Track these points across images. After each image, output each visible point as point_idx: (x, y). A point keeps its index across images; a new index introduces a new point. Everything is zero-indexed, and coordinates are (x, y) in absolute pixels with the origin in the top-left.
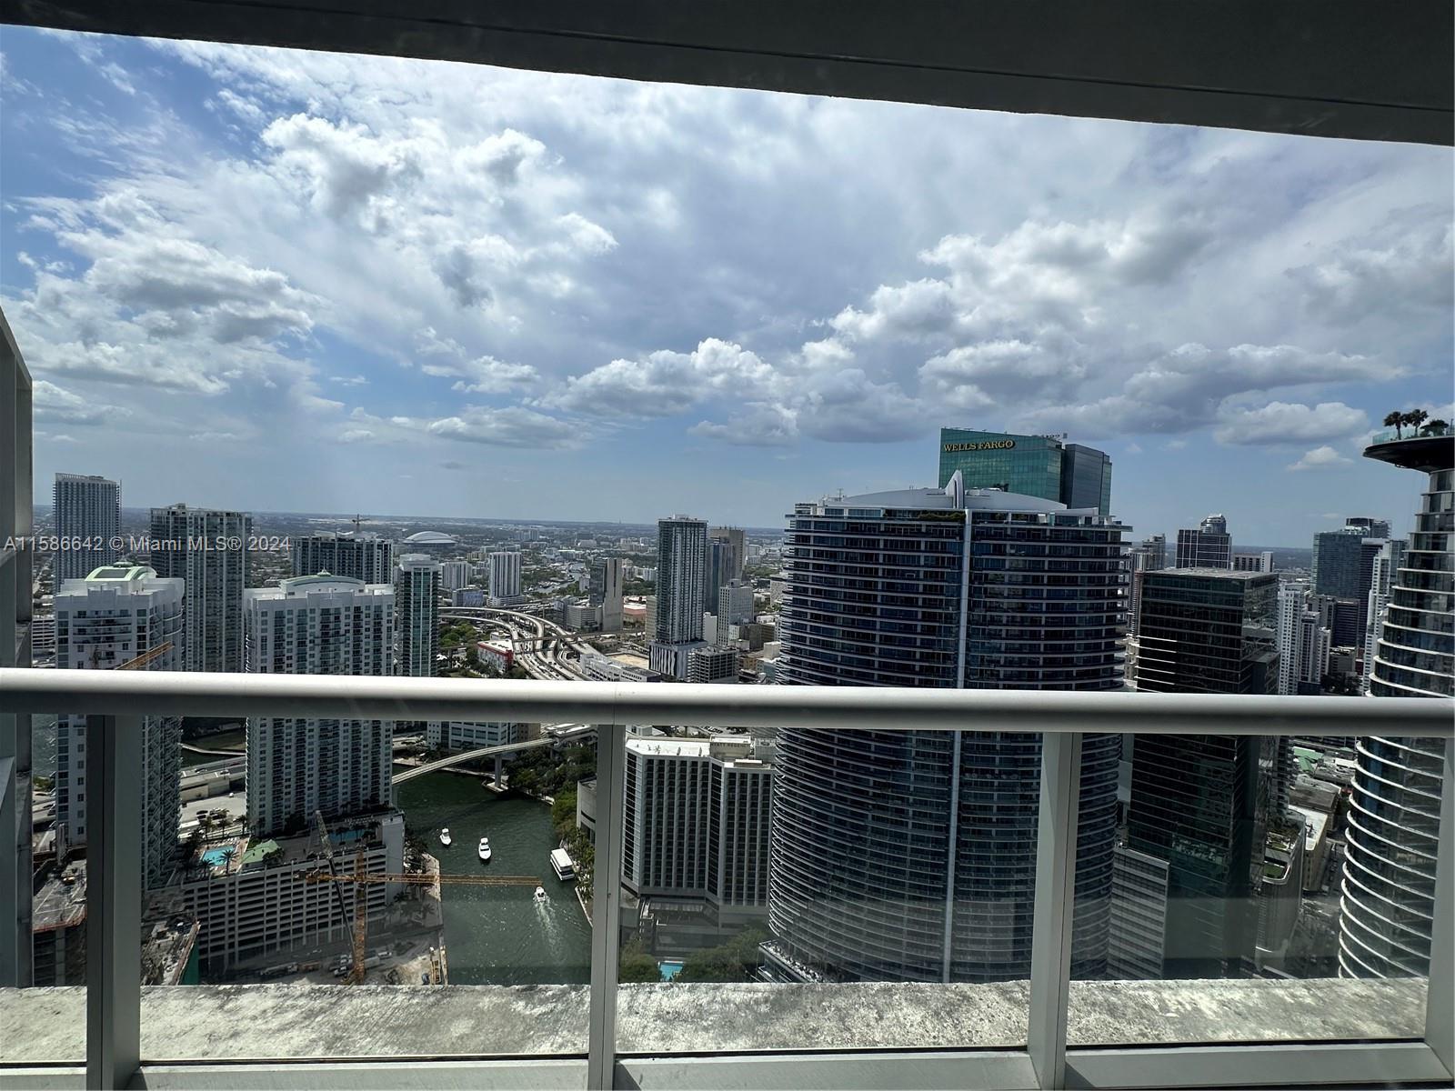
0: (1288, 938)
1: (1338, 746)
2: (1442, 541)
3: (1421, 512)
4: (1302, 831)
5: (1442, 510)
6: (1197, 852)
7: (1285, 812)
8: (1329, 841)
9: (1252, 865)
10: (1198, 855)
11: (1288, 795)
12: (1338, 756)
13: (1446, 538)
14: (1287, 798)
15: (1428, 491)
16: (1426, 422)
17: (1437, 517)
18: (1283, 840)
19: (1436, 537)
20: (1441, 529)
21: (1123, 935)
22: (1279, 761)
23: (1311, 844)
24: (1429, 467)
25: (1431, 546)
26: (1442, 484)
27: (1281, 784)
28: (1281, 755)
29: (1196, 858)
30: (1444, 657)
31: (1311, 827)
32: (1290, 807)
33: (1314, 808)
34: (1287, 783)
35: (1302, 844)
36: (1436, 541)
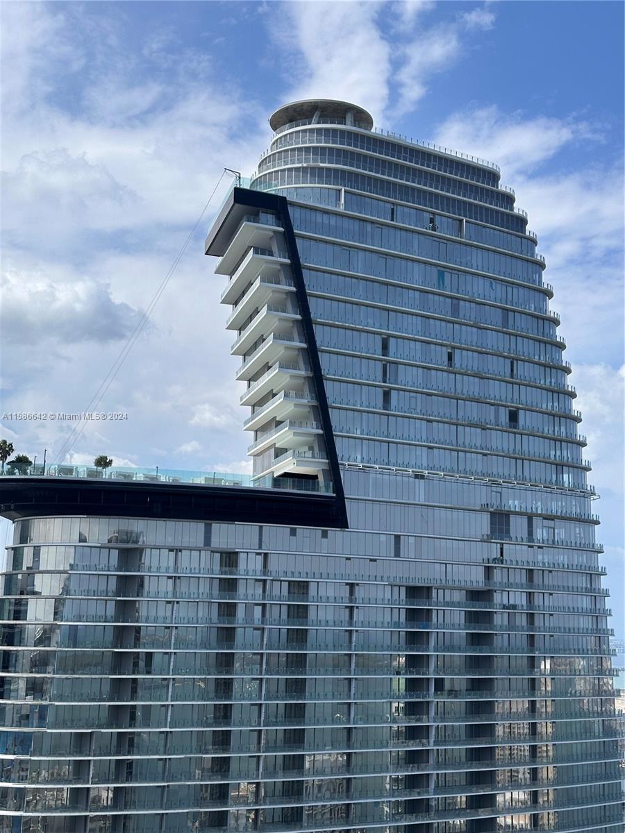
2: (22, 608)
3: (4, 571)
5: (24, 569)
13: (27, 604)
15: (11, 544)
16: (12, 458)
17: (20, 577)
19: (18, 603)
20: (22, 593)
24: (13, 513)
25: (12, 617)
26: (24, 536)
30: (21, 761)
36: (18, 608)
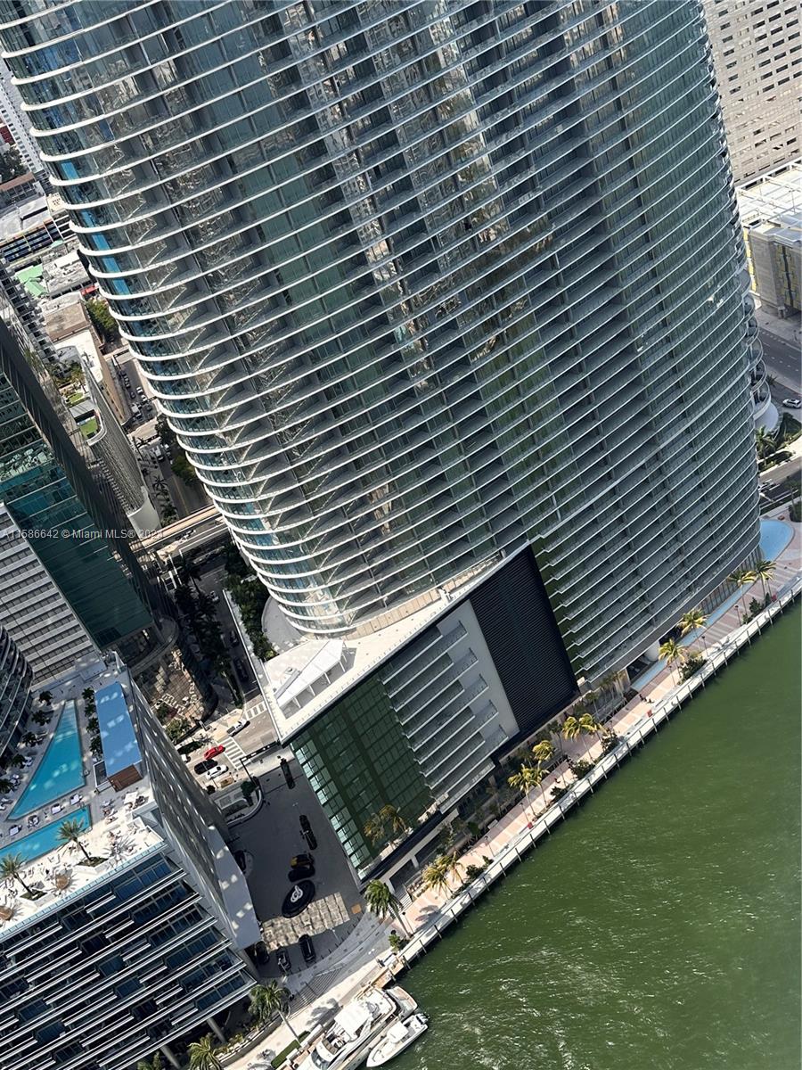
0: (143, 485)
1: (47, 245)
4: (83, 365)
6: (15, 468)
7: (56, 356)
8: (107, 357)
9: (72, 437)
10: (20, 470)
11: (46, 335)
12: (55, 257)
14: (47, 339)
18: (75, 388)
21: (20, 621)
22: (14, 301)
23: (97, 373)
27: (32, 326)
28: (11, 292)
29: (22, 475)
31: (86, 355)
32: (57, 346)
33: (74, 332)
34: (37, 321)
35: (91, 380)
